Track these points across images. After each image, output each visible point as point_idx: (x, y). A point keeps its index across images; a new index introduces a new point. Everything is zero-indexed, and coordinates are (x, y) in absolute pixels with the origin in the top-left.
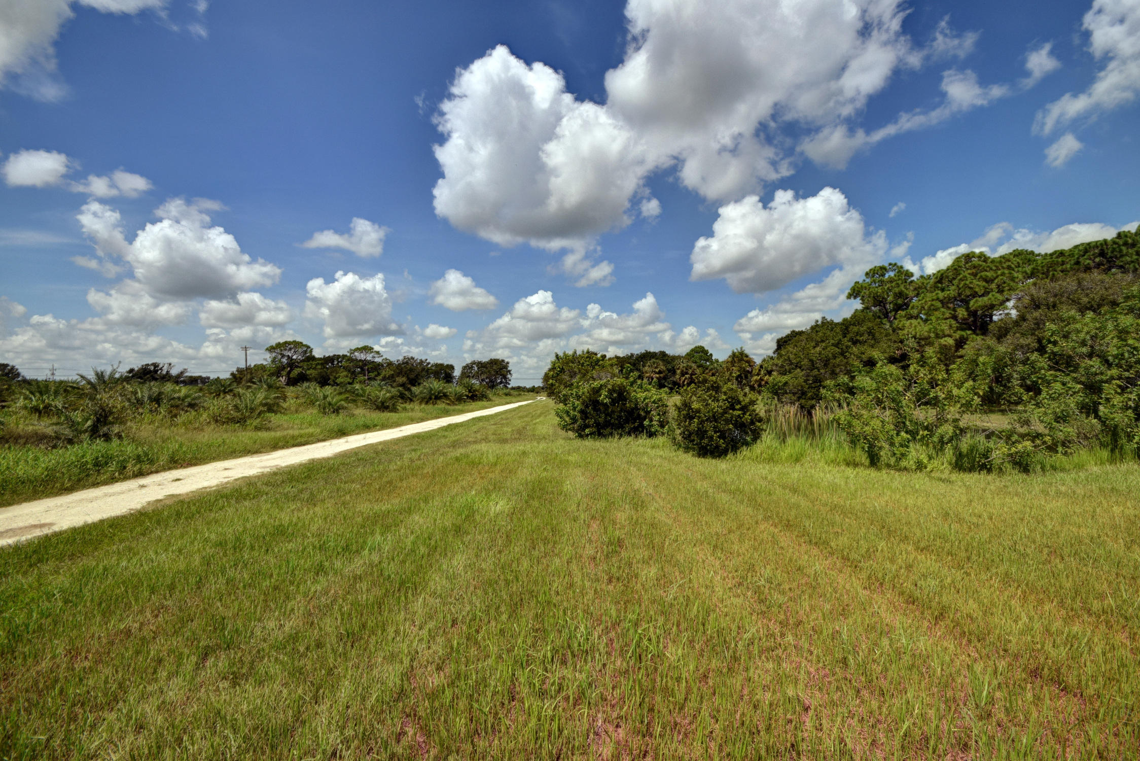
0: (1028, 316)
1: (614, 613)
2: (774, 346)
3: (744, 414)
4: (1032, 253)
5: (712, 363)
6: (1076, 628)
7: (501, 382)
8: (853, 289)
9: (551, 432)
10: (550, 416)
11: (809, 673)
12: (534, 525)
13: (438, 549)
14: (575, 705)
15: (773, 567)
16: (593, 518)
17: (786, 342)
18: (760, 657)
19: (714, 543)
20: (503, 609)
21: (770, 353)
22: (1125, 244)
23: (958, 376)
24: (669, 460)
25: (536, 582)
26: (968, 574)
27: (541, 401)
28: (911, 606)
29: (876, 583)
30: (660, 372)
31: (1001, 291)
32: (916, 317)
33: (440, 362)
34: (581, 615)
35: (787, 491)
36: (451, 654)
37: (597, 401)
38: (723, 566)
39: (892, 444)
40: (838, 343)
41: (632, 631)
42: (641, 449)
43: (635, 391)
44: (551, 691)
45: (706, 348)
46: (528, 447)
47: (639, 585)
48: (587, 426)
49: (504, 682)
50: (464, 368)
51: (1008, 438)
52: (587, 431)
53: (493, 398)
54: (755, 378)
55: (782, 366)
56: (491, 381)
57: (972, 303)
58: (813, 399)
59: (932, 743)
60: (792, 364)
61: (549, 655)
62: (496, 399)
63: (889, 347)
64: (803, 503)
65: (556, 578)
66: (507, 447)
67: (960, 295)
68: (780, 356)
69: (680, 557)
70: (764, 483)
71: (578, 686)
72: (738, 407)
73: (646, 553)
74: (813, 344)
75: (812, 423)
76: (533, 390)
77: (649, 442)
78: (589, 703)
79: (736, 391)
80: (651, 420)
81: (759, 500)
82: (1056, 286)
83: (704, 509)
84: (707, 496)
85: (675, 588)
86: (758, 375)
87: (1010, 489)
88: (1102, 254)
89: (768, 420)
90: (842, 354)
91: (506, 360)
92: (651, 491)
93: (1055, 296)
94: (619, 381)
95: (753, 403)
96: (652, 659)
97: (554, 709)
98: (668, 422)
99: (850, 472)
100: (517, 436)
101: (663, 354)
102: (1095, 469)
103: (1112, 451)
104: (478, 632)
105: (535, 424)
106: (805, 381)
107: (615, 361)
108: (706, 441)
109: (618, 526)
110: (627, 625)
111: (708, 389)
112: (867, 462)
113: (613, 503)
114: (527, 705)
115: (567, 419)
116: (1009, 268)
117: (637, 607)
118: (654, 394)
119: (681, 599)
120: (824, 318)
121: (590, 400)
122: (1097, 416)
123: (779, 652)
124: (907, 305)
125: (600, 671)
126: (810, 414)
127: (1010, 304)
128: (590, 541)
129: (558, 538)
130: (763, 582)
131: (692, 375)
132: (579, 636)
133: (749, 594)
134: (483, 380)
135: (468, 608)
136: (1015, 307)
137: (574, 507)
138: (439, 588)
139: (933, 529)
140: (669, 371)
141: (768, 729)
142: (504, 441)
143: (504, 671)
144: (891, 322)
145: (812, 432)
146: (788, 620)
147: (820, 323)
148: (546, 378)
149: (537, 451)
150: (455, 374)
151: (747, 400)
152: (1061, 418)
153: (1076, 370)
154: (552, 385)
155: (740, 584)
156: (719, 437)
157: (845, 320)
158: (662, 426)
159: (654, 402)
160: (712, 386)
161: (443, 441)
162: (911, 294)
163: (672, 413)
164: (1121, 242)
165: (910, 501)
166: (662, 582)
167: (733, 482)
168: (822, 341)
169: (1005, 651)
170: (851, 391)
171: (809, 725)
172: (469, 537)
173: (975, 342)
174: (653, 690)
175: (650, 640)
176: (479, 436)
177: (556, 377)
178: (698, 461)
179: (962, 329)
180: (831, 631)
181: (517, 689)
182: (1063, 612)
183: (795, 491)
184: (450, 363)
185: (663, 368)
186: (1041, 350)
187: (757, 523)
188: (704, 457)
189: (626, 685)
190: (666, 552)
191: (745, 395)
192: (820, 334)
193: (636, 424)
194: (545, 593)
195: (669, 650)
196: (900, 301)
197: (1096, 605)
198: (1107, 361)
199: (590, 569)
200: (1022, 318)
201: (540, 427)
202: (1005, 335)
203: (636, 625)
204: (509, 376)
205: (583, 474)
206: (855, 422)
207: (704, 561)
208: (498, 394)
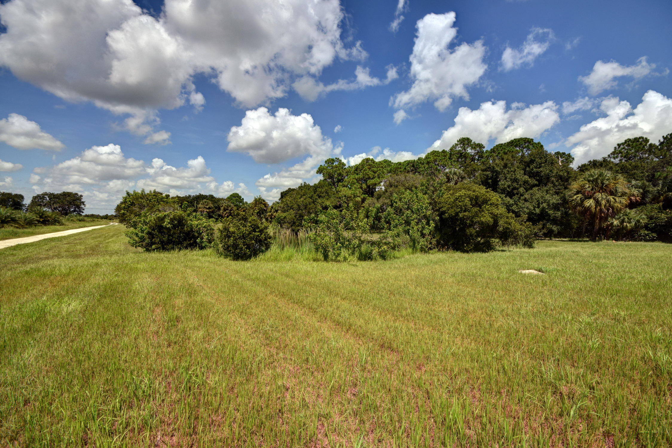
0: (388, 190)
1: (171, 365)
2: (280, 196)
3: (261, 234)
4: (390, 162)
5: (243, 204)
6: (397, 324)
7: (74, 211)
8: (319, 169)
9: (122, 248)
10: (122, 237)
11: (290, 370)
12: (106, 317)
13: (7, 348)
14: (139, 433)
15: (274, 318)
16: (157, 305)
17: (285, 194)
18: (265, 369)
19: (241, 310)
20: (75, 382)
21: (277, 200)
22: (421, 163)
23: (361, 216)
24: (214, 263)
25: (107, 357)
26: (361, 307)
27: (113, 226)
28: (337, 327)
29: (323, 318)
30: (209, 208)
31: (379, 178)
32: (346, 186)
33: (6, 191)
34: (145, 372)
35: (283, 276)
36: (24, 426)
37: (162, 226)
38: (246, 323)
39: (334, 249)
40: (312, 197)
41: (184, 374)
42: (195, 258)
43: (191, 220)
44: (119, 429)
45: (240, 195)
46: (101, 260)
47: (191, 344)
48: (153, 243)
49: (77, 434)
50: (35, 198)
51: (379, 244)
52: (153, 247)
53: (67, 223)
54: (269, 214)
55: (283, 208)
56: (64, 209)
57: (368, 182)
58: (299, 226)
59: (343, 387)
60: (288, 206)
61: (118, 405)
62: (71, 225)
63: (335, 200)
64: (292, 282)
65: (125, 352)
66: (80, 261)
67: (364, 177)
68: (282, 202)
69: (219, 322)
70: (271, 273)
71: (142, 420)
72: (257, 230)
73: (197, 323)
74: (299, 196)
75: (298, 239)
76: (106, 217)
77: (201, 252)
78: (151, 428)
79: (257, 221)
80: (202, 239)
81: (268, 283)
82: (397, 178)
83: (235, 291)
84: (238, 284)
85: (215, 341)
86: (270, 212)
87: (379, 267)
88: (413, 166)
89: (275, 238)
90: (314, 202)
91: (80, 194)
92: (201, 284)
93: (397, 182)
94: (179, 212)
95: (266, 228)
96: (198, 387)
97: (122, 440)
98: (214, 240)
99: (315, 264)
100: (91, 252)
101: (212, 197)
102: (407, 256)
103: (413, 249)
104: (51, 404)
105: (108, 243)
106: (295, 216)
107: (176, 199)
108: (238, 251)
109: (177, 308)
110: (181, 370)
111: (240, 219)
112: (323, 259)
113: (173, 294)
114: (98, 445)
115: (137, 239)
116: (382, 167)
117: (188, 358)
118: (205, 222)
119: (219, 347)
120: (305, 183)
121: (156, 226)
122: (409, 235)
123: (275, 364)
124: (343, 180)
125: (160, 405)
126: (297, 234)
127: (382, 184)
128: (154, 321)
129: (127, 323)
130: (268, 328)
131: (230, 210)
132: (143, 386)
133: (260, 336)
134: (55, 208)
135: (40, 388)
136: (384, 185)
137: (141, 300)
138: (9, 378)
139: (349, 288)
140: (216, 208)
141: (267, 406)
142: (78, 256)
143: (77, 426)
144: (335, 187)
145: (297, 244)
146: (280, 345)
147: (303, 185)
148: (118, 208)
149: (109, 263)
150: (24, 203)
151: (263, 226)
152: (398, 235)
153: (403, 215)
154: (124, 214)
155: (255, 331)
156: (246, 248)
157: (315, 184)
158: (210, 242)
159: (204, 227)
160: (242, 218)
161: (11, 258)
162: (345, 174)
163: (217, 234)
164: (419, 162)
165: (340, 277)
166: (207, 339)
167: (253, 274)
168: (304, 195)
169: (373, 339)
170: (317, 222)
171: (288, 397)
172: (40, 334)
173: (369, 200)
174: (198, 406)
175: (197, 376)
176: (51, 253)
177: (127, 208)
178: (233, 263)
179: (365, 194)
180: (301, 347)
181: (89, 436)
182: (393, 318)
183: (287, 276)
185: (212, 205)
186: (392, 205)
187: (266, 295)
188: (237, 260)
189: (178, 409)
190: (210, 320)
191: (262, 223)
192: (303, 191)
193: (192, 242)
194: (115, 363)
195: (210, 379)
196: (340, 178)
197: (404, 313)
198: (413, 211)
199: (155, 341)
200: (386, 190)
201: (112, 245)
202: (380, 198)
203: (188, 369)
204: (83, 206)
205: (149, 277)
206: (318, 238)
207: (234, 322)
208: (72, 220)
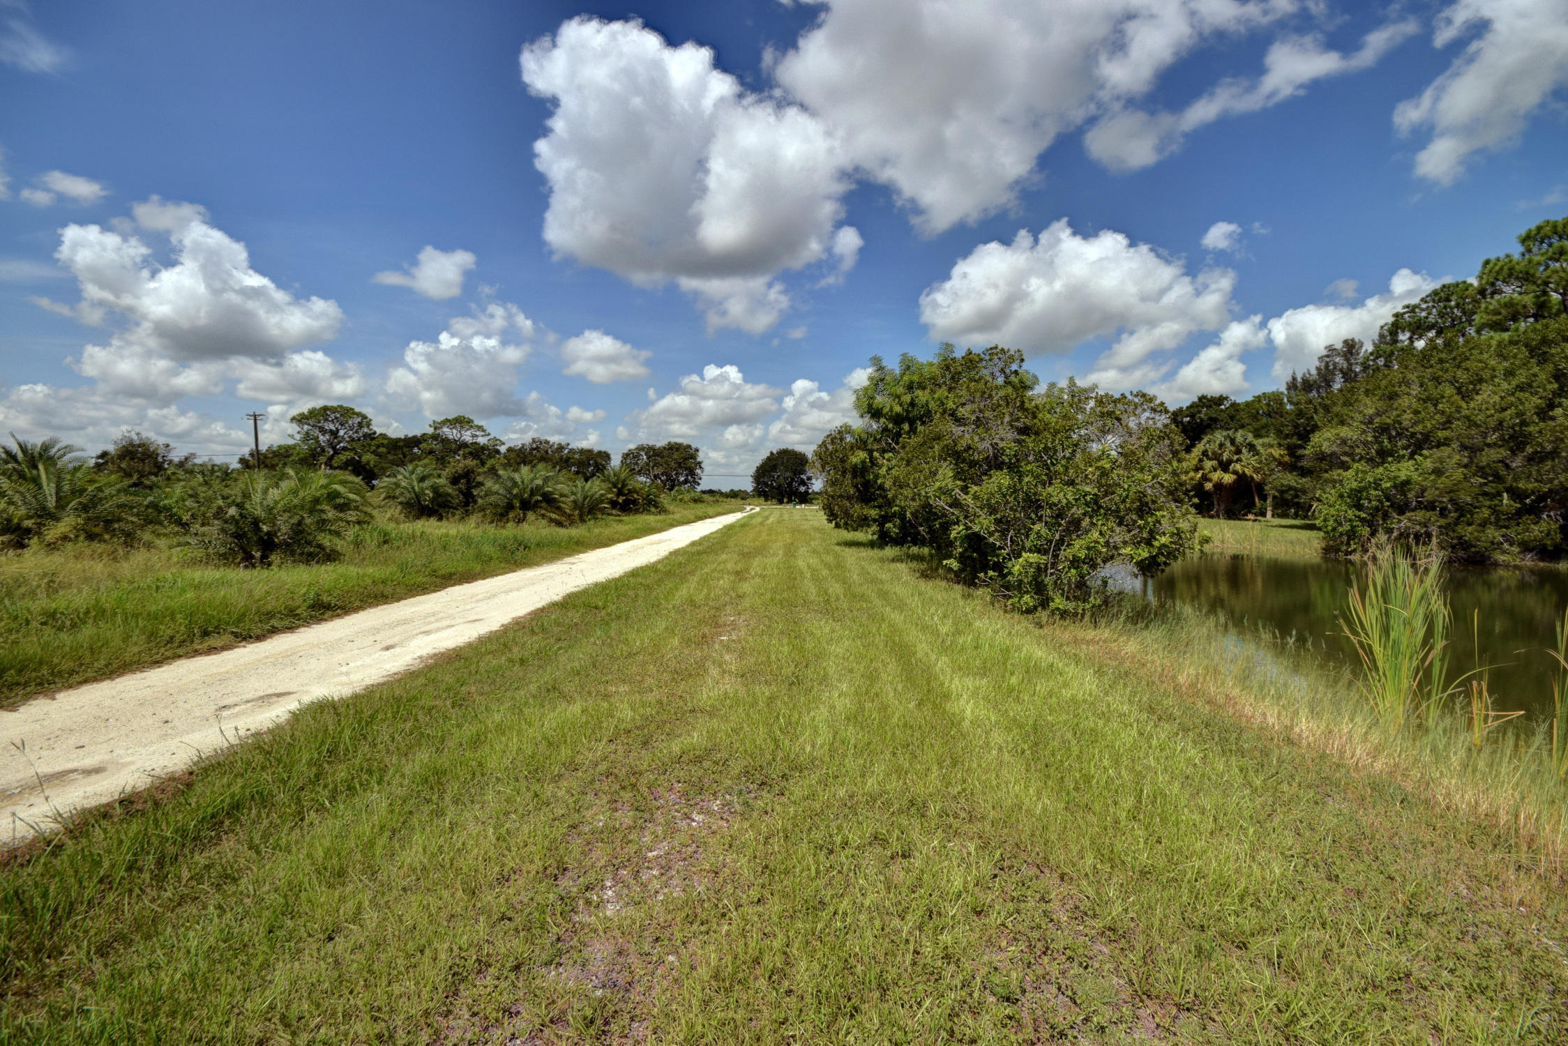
7: (686, 482)
50: (625, 456)
56: (669, 479)
76: (734, 494)
91: (694, 446)
134: (656, 477)
150: (609, 466)
184: (603, 449)
204: (698, 471)
208: (681, 500)
